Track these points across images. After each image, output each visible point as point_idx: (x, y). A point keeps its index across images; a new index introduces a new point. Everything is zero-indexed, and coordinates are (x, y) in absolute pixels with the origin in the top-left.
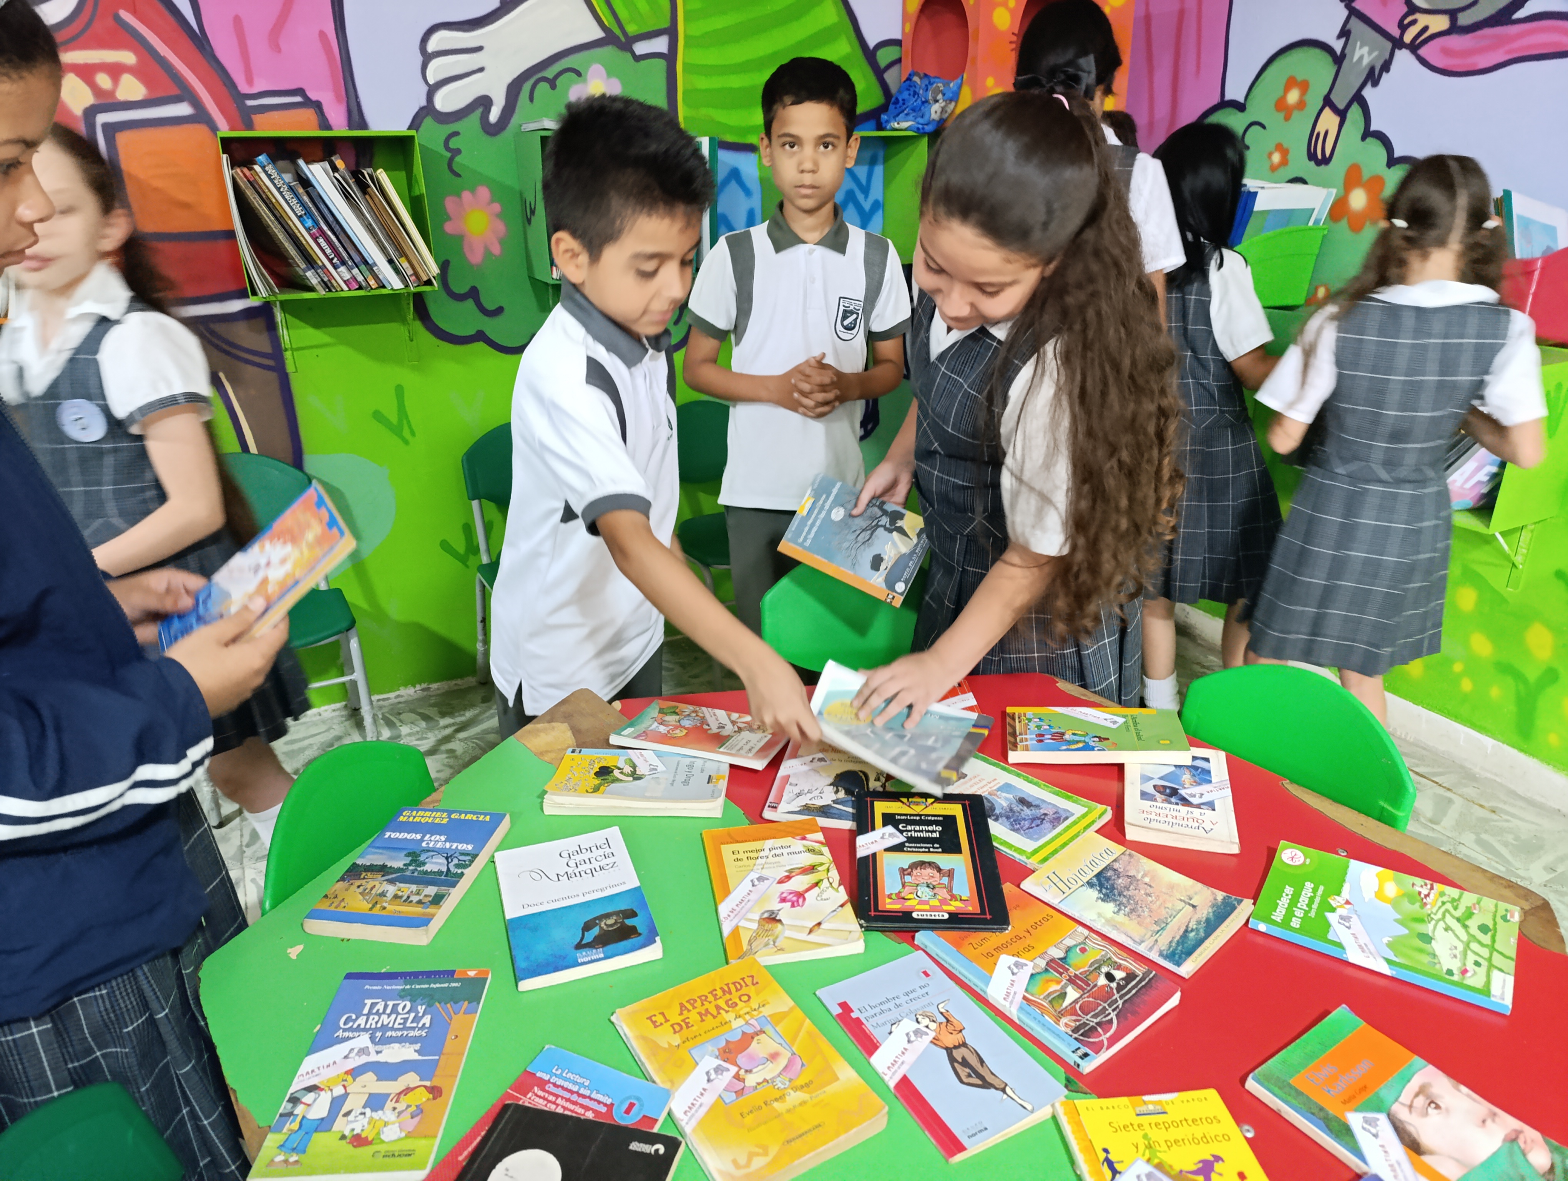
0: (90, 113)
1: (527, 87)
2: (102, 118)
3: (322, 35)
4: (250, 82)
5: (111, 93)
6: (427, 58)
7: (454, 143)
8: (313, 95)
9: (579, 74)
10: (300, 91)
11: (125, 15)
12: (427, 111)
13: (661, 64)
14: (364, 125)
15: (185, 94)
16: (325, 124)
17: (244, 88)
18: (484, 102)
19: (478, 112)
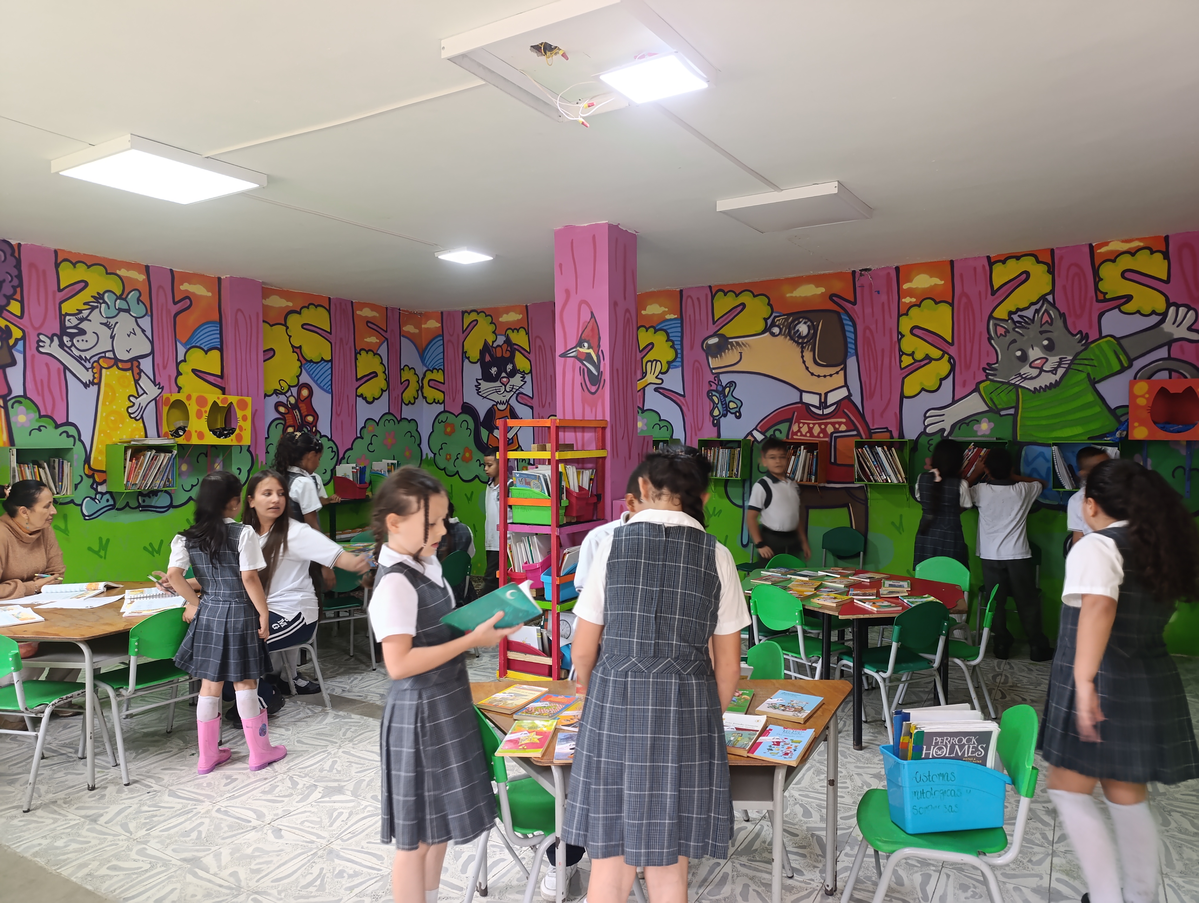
0: (832, 433)
1: (958, 426)
2: (834, 435)
3: (895, 413)
4: (873, 426)
5: (838, 429)
6: (926, 418)
7: (930, 442)
8: (890, 429)
9: (978, 421)
10: (887, 428)
11: (845, 410)
12: (924, 433)
13: (1011, 417)
14: (903, 437)
15: (856, 429)
16: (892, 437)
17: (871, 427)
18: (943, 430)
19: (940, 434)
